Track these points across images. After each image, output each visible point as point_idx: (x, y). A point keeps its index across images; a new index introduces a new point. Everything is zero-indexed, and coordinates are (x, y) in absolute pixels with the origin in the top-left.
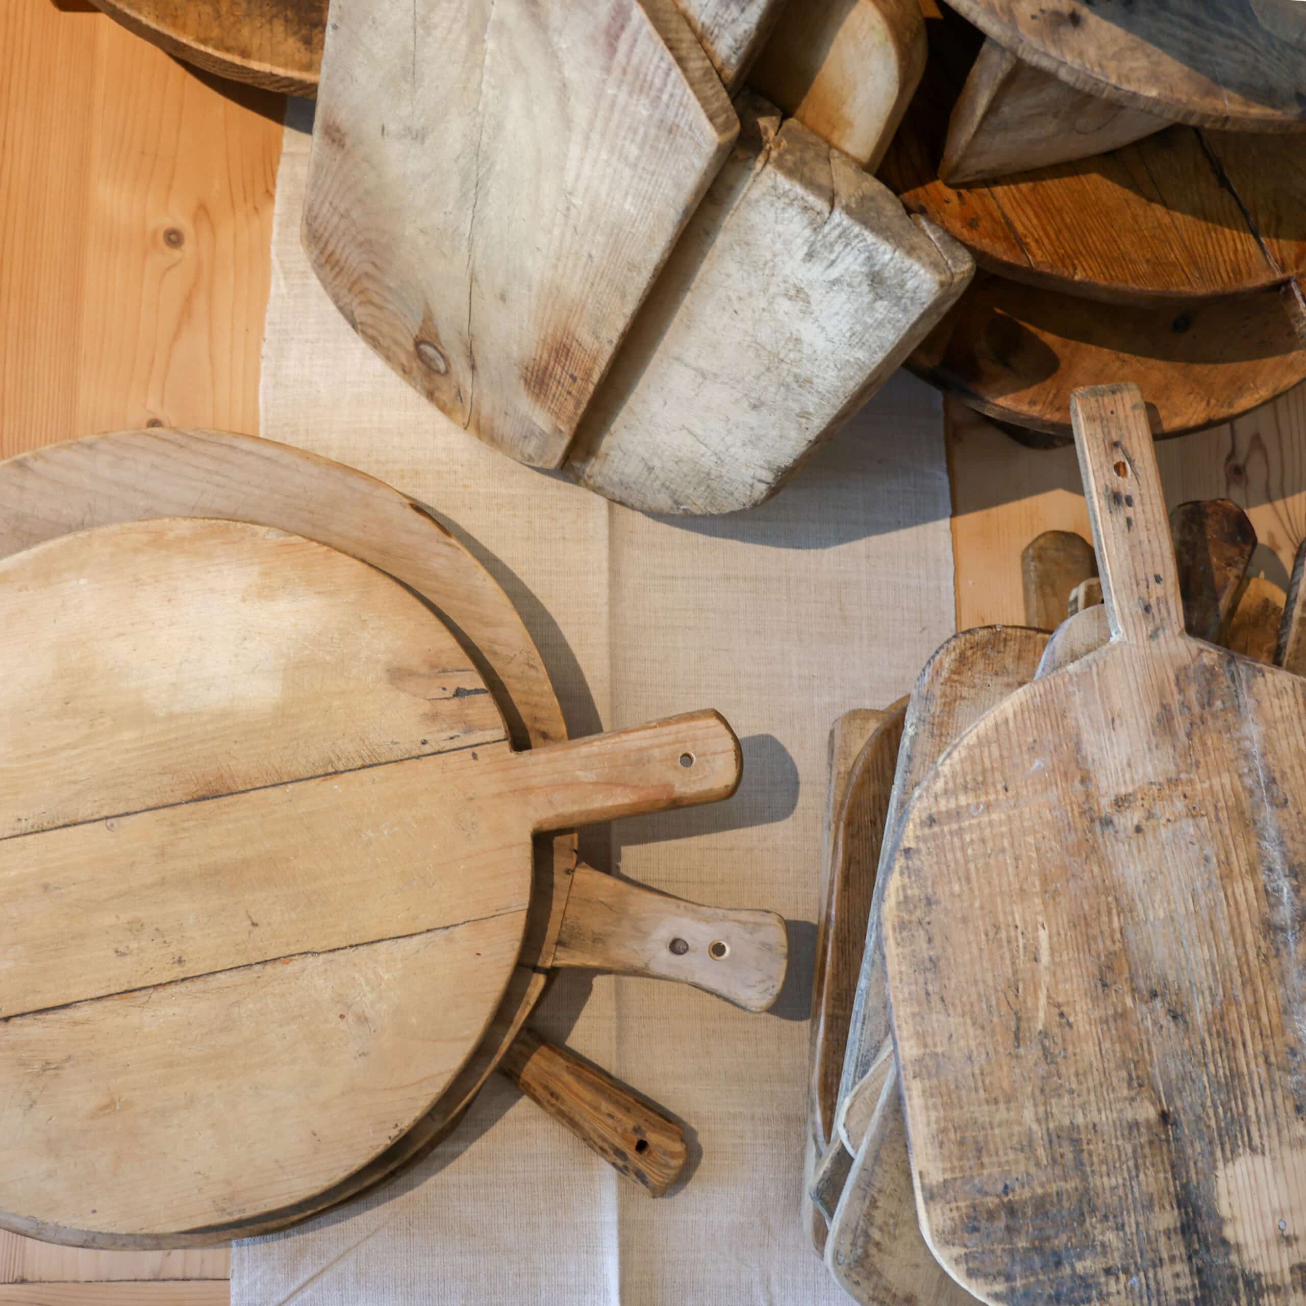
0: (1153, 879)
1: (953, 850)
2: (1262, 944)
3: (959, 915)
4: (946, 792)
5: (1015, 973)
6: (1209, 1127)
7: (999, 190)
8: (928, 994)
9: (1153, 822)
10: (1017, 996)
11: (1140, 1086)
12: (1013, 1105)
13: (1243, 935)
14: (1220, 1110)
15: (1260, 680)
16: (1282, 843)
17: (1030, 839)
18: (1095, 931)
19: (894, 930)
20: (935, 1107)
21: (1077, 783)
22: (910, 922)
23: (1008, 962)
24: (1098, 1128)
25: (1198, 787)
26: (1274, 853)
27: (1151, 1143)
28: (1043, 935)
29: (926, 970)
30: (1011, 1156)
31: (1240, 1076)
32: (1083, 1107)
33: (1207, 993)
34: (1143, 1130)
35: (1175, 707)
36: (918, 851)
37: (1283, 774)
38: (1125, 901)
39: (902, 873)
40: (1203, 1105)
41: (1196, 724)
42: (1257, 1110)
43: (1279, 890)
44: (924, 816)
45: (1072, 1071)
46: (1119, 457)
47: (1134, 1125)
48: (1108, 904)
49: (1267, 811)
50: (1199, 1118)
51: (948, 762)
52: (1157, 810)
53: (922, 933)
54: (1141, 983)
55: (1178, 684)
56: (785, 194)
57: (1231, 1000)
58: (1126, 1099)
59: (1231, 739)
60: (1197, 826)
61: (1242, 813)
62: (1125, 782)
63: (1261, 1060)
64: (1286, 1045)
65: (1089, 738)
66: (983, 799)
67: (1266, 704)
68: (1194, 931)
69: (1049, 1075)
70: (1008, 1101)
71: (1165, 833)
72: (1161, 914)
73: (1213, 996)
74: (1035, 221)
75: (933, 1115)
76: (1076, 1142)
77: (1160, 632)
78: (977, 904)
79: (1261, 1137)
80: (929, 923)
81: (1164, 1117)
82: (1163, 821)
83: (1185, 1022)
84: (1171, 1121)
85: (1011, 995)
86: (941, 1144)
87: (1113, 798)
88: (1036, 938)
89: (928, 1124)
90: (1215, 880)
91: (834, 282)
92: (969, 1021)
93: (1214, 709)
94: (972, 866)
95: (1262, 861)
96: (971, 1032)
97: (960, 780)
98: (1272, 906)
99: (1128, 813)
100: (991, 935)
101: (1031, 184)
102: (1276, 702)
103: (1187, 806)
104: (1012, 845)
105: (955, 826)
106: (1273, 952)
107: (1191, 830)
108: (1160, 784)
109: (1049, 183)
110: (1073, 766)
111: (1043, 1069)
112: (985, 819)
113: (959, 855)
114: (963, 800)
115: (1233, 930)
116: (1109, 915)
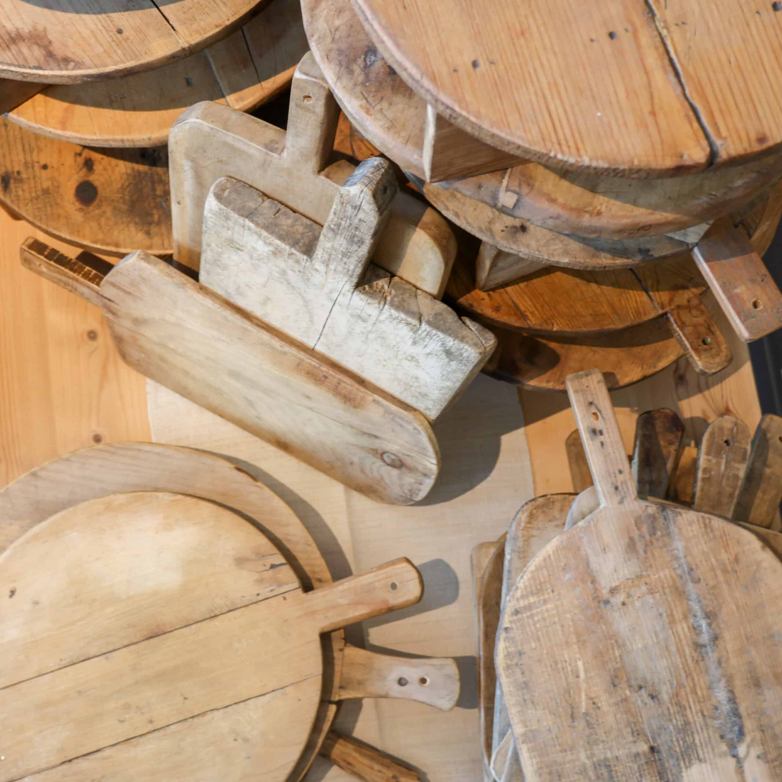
0: (634, 629)
1: (529, 626)
2: (694, 655)
3: (536, 659)
4: (522, 596)
5: (568, 685)
6: (675, 751)
7: (509, 289)
8: (525, 700)
9: (631, 599)
10: (570, 696)
11: (638, 734)
12: (574, 751)
13: (684, 651)
14: (681, 742)
15: (680, 518)
16: (700, 601)
17: (568, 616)
18: (606, 659)
19: (504, 670)
20: (535, 757)
21: (589, 584)
22: (512, 665)
23: (564, 680)
24: (619, 758)
25: (653, 577)
26: (696, 608)
27: (647, 763)
28: (580, 664)
29: (522, 688)
30: (576, 777)
31: (689, 723)
32: (610, 749)
33: (668, 683)
34: (642, 757)
35: (636, 538)
36: (513, 628)
37: (697, 565)
38: (620, 642)
39: (505, 641)
40: (672, 741)
41: (648, 545)
42: (700, 740)
43: (700, 626)
44: (513, 610)
45: (602, 731)
46: (594, 409)
47: (637, 755)
48: (612, 644)
49: (691, 587)
50: (670, 748)
51: (522, 581)
52: (632, 592)
53: (519, 670)
54: (633, 683)
55: (636, 525)
56: (396, 318)
57: (680, 685)
58: (631, 742)
59: (668, 551)
60: (654, 598)
61: (677, 589)
62: (614, 580)
63: (700, 714)
64: (712, 705)
65: (593, 560)
66: (542, 598)
67: (684, 530)
68: (658, 653)
69: (591, 734)
70: (571, 750)
71: (638, 604)
72: (640, 646)
73: (671, 684)
74: (530, 303)
75: (534, 761)
76: (608, 766)
77: (624, 499)
78: (545, 652)
79: (704, 753)
80: (521, 664)
81: (652, 749)
82: (636, 598)
83: (658, 700)
84: (656, 751)
85: (567, 697)
86: (540, 775)
87: (609, 589)
88: (577, 666)
89: (532, 766)
90: (667, 626)
91: (429, 354)
92: (547, 712)
93: (657, 536)
94: (540, 633)
95: (690, 612)
96: (549, 717)
97: (529, 590)
98: (697, 635)
99: (617, 596)
100: (554, 667)
101: (525, 283)
102: (689, 528)
103: (648, 589)
104: (559, 620)
105: (529, 614)
106: (700, 658)
107: (651, 601)
108: (632, 579)
109: (534, 281)
110: (586, 575)
111: (587, 732)
112: (544, 608)
113: (533, 628)
114: (532, 600)
115: (678, 650)
116: (613, 649)
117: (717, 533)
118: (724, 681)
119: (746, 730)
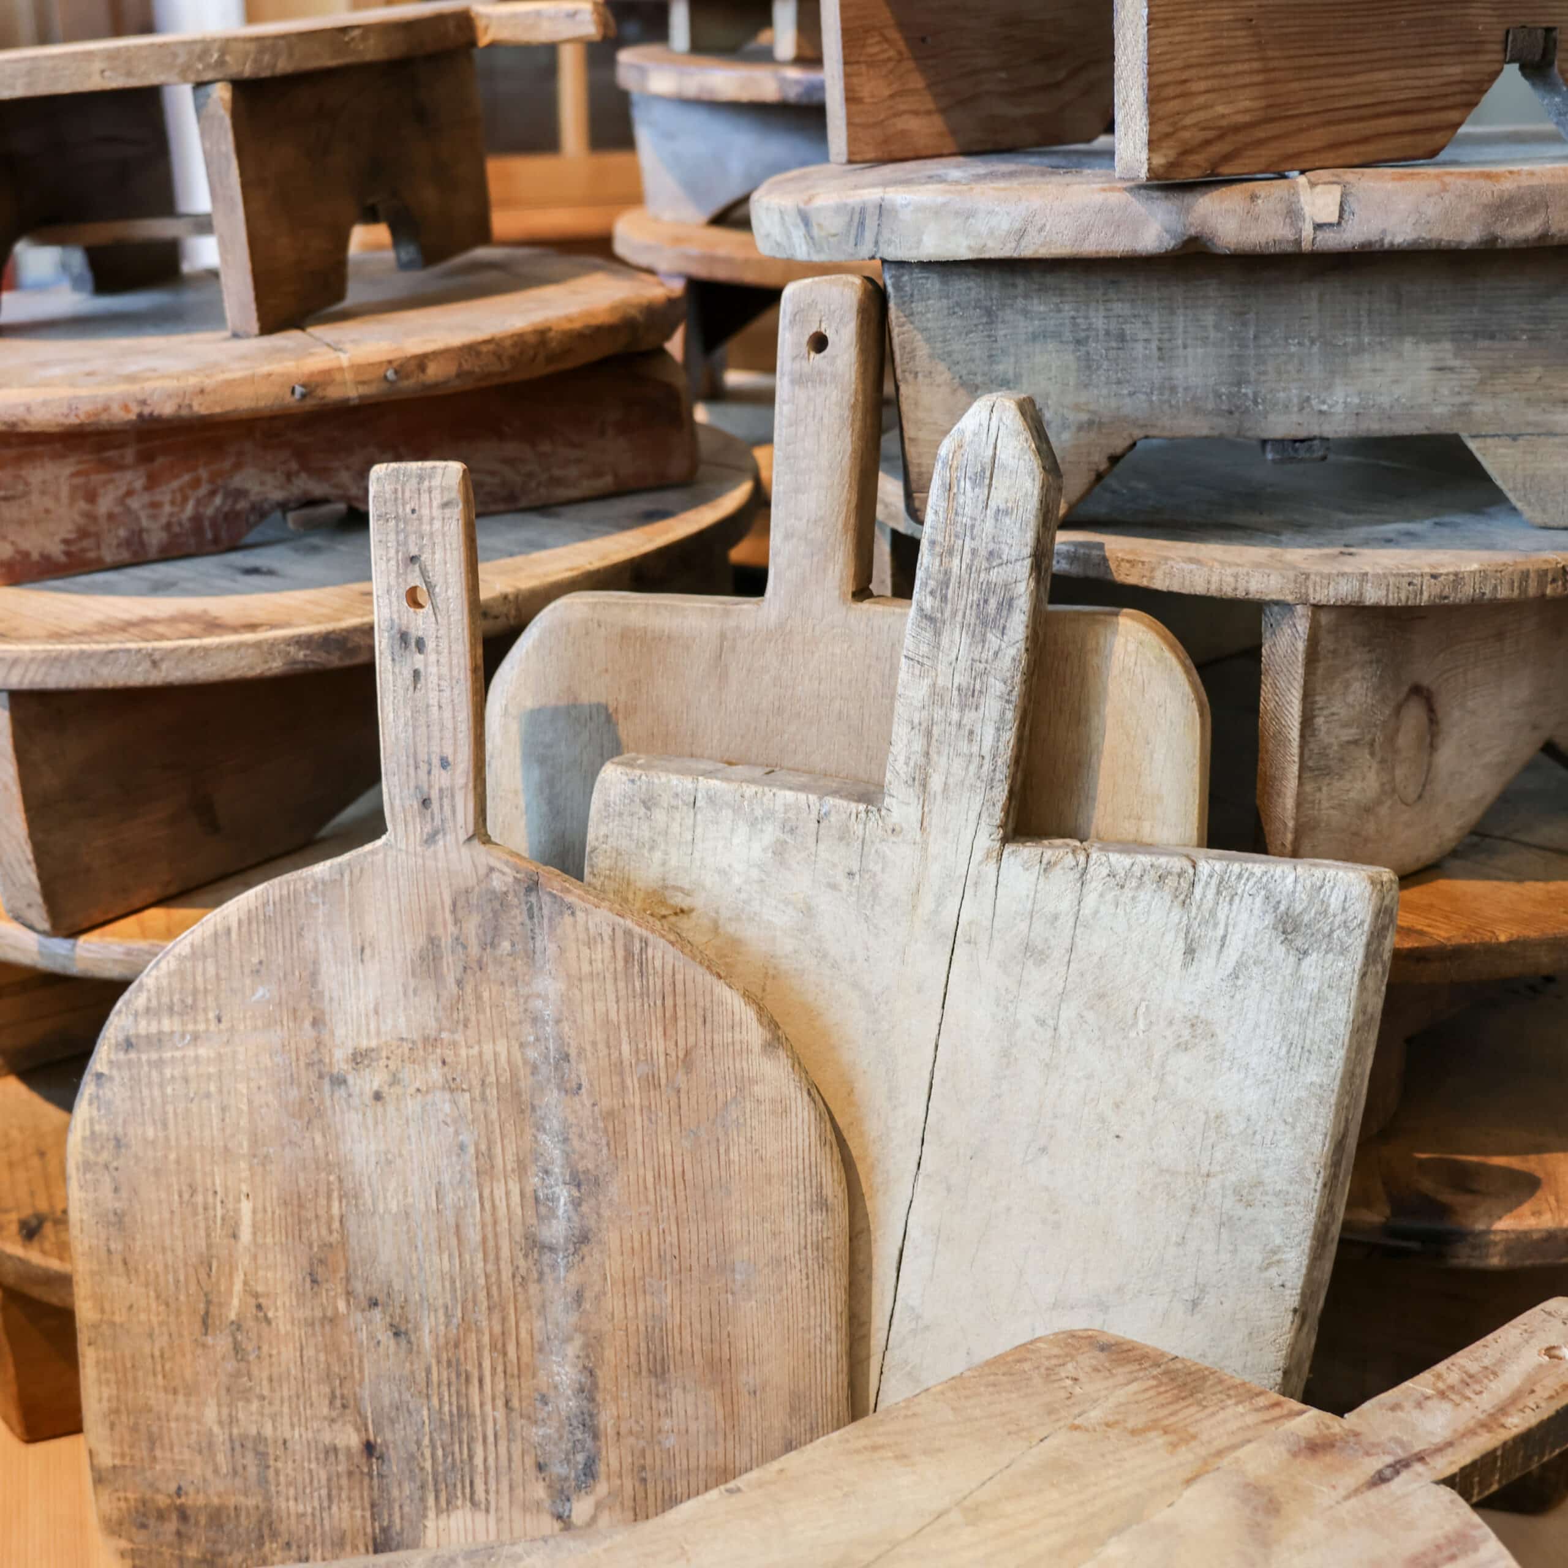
0: (389, 1162)
1: (150, 1085)
2: (522, 1263)
3: (151, 1167)
4: (148, 1010)
5: (209, 1246)
6: (422, 1469)
8: (109, 1251)
9: (397, 1090)
10: (209, 1276)
11: (344, 1406)
12: (193, 1399)
13: (497, 1248)
14: (440, 1453)
15: (568, 919)
16: (566, 1140)
17: (242, 1087)
18: (310, 1215)
19: (79, 1169)
20: (108, 1382)
21: (307, 1024)
22: (96, 1164)
23: (202, 1233)
24: (289, 1444)
25: (463, 1052)
26: (555, 1152)
27: (350, 1474)
28: (246, 1207)
29: (109, 1223)
30: (187, 1455)
31: (470, 1416)
32: (274, 1418)
33: (441, 1312)
34: (342, 1457)
35: (446, 942)
36: (111, 1079)
37: (581, 1051)
38: (349, 1184)
39: (91, 1103)
40: (418, 1443)
41: (473, 968)
42: (485, 1460)
43: (554, 1199)
44: (123, 1038)
45: (265, 1375)
46: (415, 579)
47: (332, 1451)
48: (329, 1183)
49: (552, 1097)
50: (412, 1457)
51: (154, 973)
52: (406, 1074)
53: (107, 1179)
54: (358, 1286)
55: (454, 911)
57: (468, 1326)
58: (325, 1418)
59: (517, 994)
60: (455, 1102)
61: (517, 1094)
62: (368, 1032)
63: (500, 1403)
64: (536, 1390)
65: (328, 969)
66: (191, 1027)
67: (571, 955)
68: (433, 1235)
69: (237, 1374)
70: (188, 1395)
71: (411, 1107)
72: (394, 1207)
73: (448, 1316)
75: (106, 1391)
76: (262, 1456)
77: (440, 836)
78: (172, 1156)
79: (487, 1492)
80: (117, 1169)
81: (369, 1448)
82: (412, 1090)
83: (409, 1342)
84: (377, 1454)
85: (203, 1275)
86: (112, 1426)
87: (350, 1051)
88: (237, 1211)
89: (100, 1400)
90: (470, 1176)
92: (152, 1294)
93: (498, 952)
94: (170, 1109)
95: (537, 1160)
96: (154, 1305)
97: (165, 1000)
98: (540, 1218)
99: (367, 1074)
100: (186, 1196)
102: (585, 951)
103: (445, 1076)
104: (220, 1091)
105: (154, 1056)
106: (535, 1275)
107: (447, 1107)
108: (414, 1042)
110: (303, 1005)
111: (231, 1365)
112: (191, 1053)
113: (156, 1092)
114: (166, 1025)
115: (484, 1240)
116: (329, 1197)
117: (655, 983)
118: (578, 1341)
119: (602, 1468)
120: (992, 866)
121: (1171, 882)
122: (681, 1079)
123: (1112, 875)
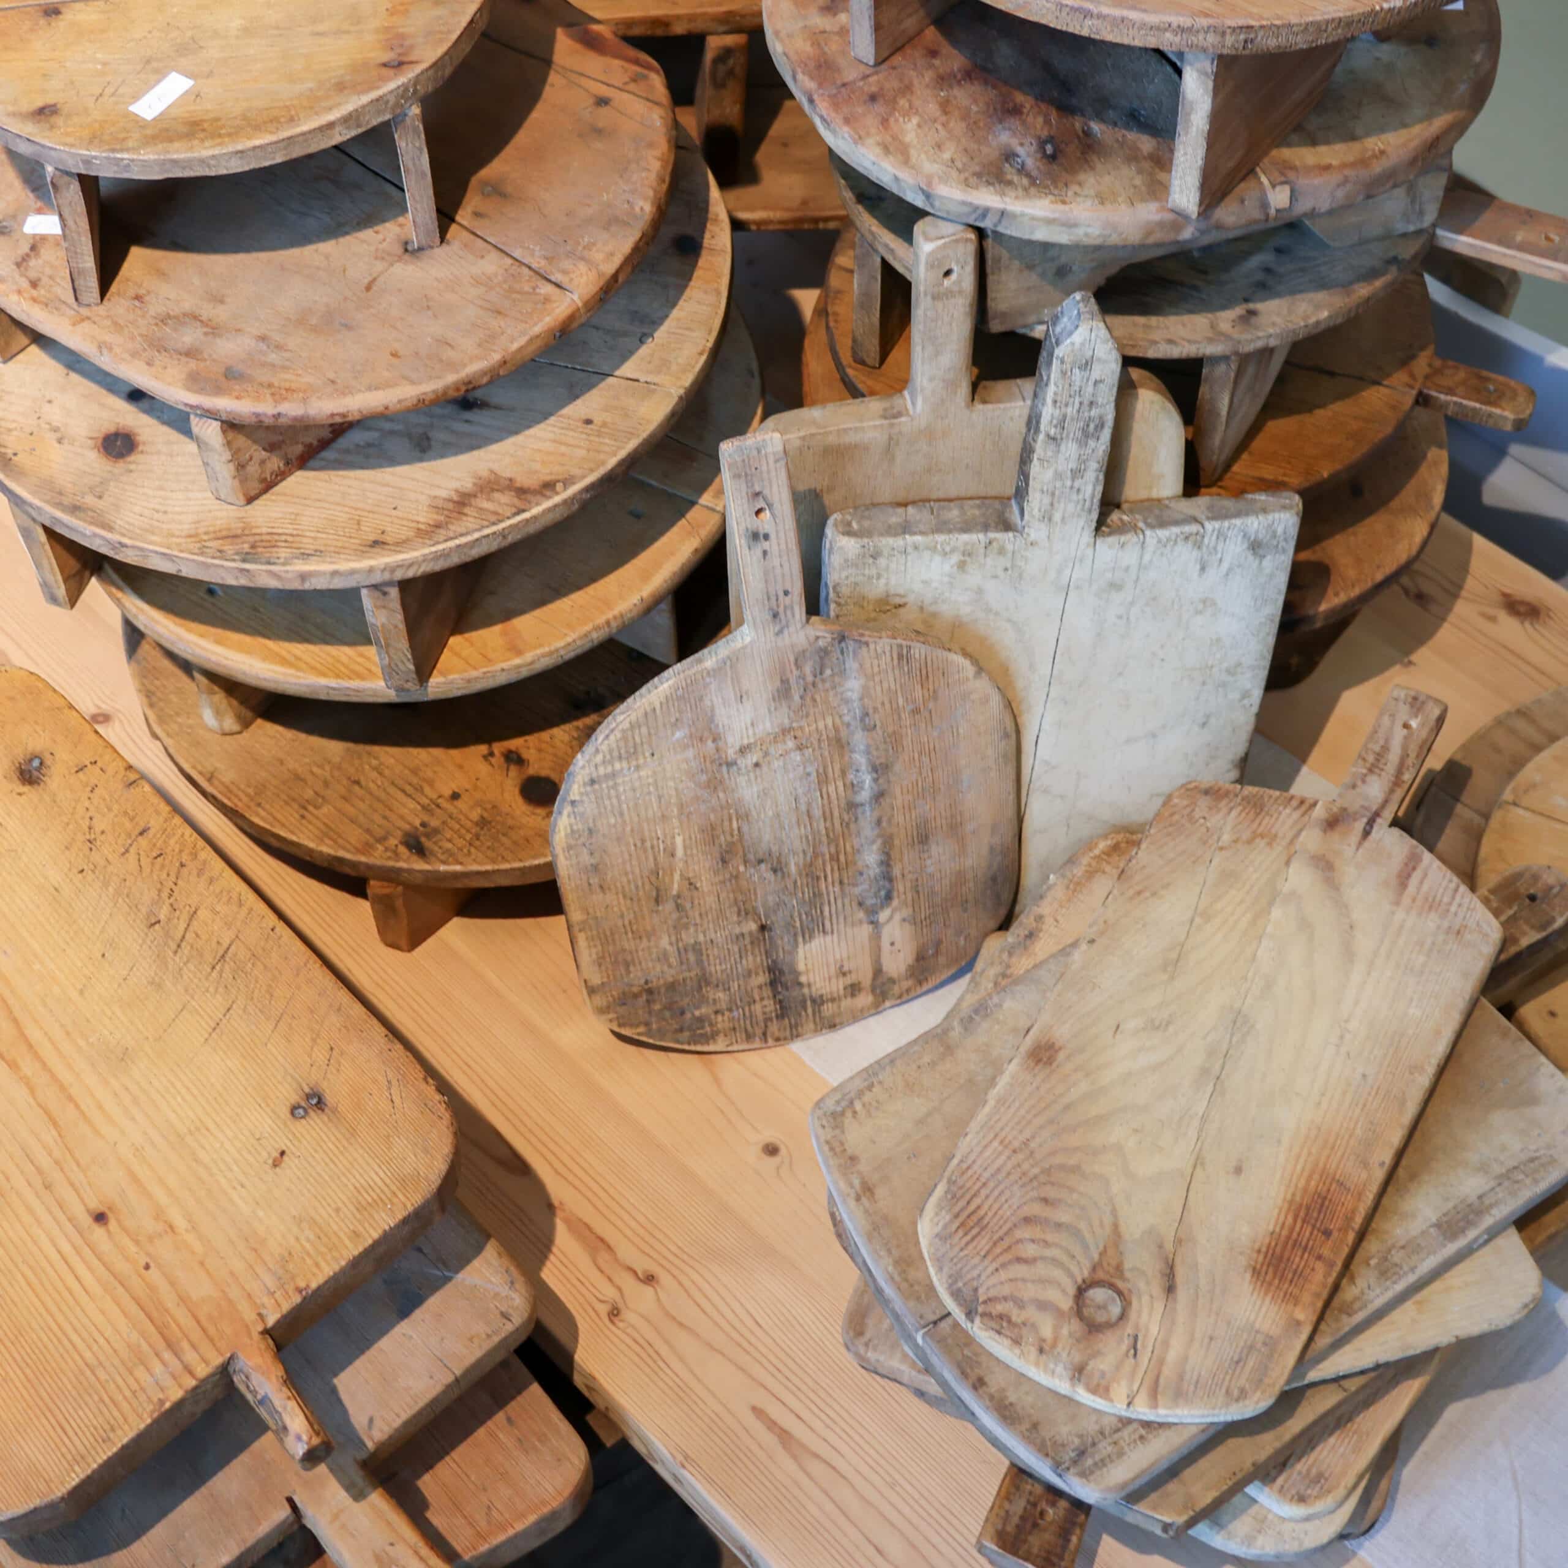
0: (766, 794)
1: (610, 798)
2: (846, 817)
3: (614, 837)
4: (604, 762)
5: (656, 864)
6: (794, 927)
9: (768, 758)
10: (657, 878)
11: (747, 914)
12: (653, 938)
13: (832, 814)
14: (804, 916)
15: (864, 649)
16: (868, 753)
17: (671, 784)
18: (719, 832)
19: (564, 851)
20: (595, 946)
21: (709, 742)
22: (576, 845)
23: (651, 860)
24: (715, 941)
25: (807, 729)
26: (861, 760)
27: (752, 943)
28: (679, 840)
29: (588, 871)
30: (651, 965)
31: (821, 895)
32: (704, 932)
33: (801, 854)
34: (747, 937)
35: (793, 681)
36: (582, 802)
37: (875, 709)
38: (743, 811)
39: (568, 816)
40: (791, 916)
41: (809, 688)
42: (830, 911)
43: (862, 782)
44: (587, 779)
45: (697, 914)
46: (760, 504)
47: (741, 936)
48: (730, 814)
49: (859, 735)
50: (788, 924)
52: (772, 750)
53: (585, 850)
54: (751, 856)
55: (796, 663)
57: (818, 854)
58: (735, 923)
59: (836, 693)
60: (803, 755)
61: (839, 740)
62: (748, 736)
63: (837, 883)
64: (856, 871)
65: (721, 712)
66: (634, 763)
67: (867, 665)
68: (794, 820)
69: (680, 918)
70: (649, 937)
71: (777, 764)
72: (770, 813)
73: (805, 854)
75: (594, 951)
76: (698, 951)
77: (785, 628)
78: (628, 829)
79: (831, 925)
80: (591, 844)
81: (763, 928)
82: (777, 756)
83: (783, 873)
84: (767, 929)
85: (653, 879)
86: (600, 965)
87: (738, 748)
88: (673, 844)
90: (814, 786)
92: (621, 897)
93: (824, 676)
94: (624, 806)
95: (852, 767)
96: (623, 902)
97: (615, 753)
99: (749, 756)
100: (639, 845)
102: (876, 662)
103: (796, 744)
104: (657, 789)
106: (853, 820)
107: (798, 758)
108: (776, 733)
110: (706, 734)
111: (675, 916)
112: (636, 776)
113: (615, 801)
114: (618, 766)
115: (824, 813)
116: (730, 820)
117: (915, 665)
118: (879, 842)
119: (895, 894)
120: (1090, 551)
121: (1192, 539)
122: (931, 705)
123: (1159, 541)
